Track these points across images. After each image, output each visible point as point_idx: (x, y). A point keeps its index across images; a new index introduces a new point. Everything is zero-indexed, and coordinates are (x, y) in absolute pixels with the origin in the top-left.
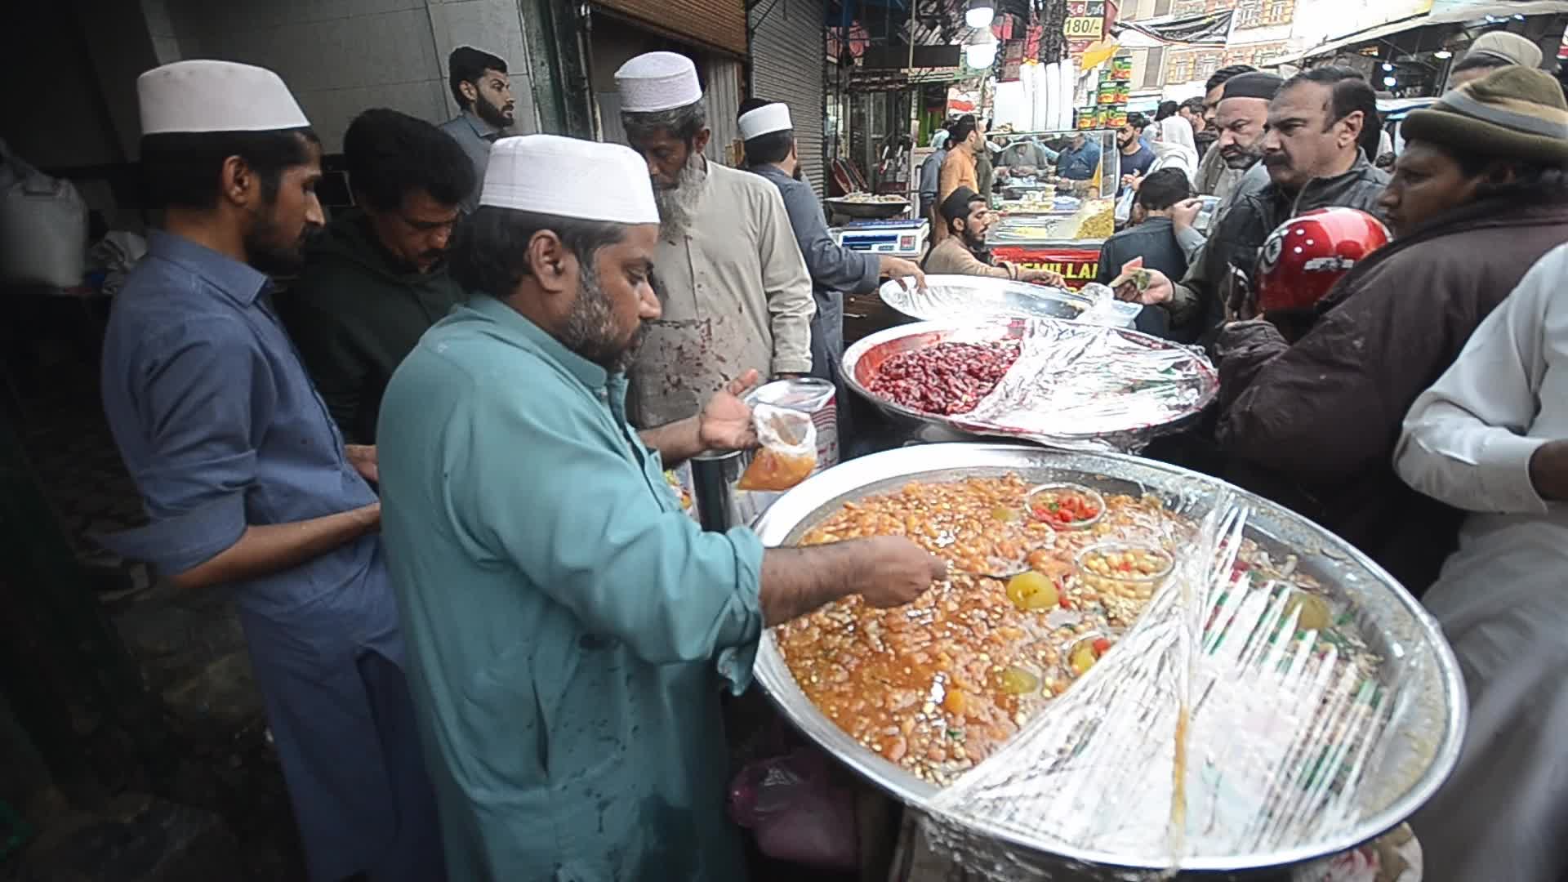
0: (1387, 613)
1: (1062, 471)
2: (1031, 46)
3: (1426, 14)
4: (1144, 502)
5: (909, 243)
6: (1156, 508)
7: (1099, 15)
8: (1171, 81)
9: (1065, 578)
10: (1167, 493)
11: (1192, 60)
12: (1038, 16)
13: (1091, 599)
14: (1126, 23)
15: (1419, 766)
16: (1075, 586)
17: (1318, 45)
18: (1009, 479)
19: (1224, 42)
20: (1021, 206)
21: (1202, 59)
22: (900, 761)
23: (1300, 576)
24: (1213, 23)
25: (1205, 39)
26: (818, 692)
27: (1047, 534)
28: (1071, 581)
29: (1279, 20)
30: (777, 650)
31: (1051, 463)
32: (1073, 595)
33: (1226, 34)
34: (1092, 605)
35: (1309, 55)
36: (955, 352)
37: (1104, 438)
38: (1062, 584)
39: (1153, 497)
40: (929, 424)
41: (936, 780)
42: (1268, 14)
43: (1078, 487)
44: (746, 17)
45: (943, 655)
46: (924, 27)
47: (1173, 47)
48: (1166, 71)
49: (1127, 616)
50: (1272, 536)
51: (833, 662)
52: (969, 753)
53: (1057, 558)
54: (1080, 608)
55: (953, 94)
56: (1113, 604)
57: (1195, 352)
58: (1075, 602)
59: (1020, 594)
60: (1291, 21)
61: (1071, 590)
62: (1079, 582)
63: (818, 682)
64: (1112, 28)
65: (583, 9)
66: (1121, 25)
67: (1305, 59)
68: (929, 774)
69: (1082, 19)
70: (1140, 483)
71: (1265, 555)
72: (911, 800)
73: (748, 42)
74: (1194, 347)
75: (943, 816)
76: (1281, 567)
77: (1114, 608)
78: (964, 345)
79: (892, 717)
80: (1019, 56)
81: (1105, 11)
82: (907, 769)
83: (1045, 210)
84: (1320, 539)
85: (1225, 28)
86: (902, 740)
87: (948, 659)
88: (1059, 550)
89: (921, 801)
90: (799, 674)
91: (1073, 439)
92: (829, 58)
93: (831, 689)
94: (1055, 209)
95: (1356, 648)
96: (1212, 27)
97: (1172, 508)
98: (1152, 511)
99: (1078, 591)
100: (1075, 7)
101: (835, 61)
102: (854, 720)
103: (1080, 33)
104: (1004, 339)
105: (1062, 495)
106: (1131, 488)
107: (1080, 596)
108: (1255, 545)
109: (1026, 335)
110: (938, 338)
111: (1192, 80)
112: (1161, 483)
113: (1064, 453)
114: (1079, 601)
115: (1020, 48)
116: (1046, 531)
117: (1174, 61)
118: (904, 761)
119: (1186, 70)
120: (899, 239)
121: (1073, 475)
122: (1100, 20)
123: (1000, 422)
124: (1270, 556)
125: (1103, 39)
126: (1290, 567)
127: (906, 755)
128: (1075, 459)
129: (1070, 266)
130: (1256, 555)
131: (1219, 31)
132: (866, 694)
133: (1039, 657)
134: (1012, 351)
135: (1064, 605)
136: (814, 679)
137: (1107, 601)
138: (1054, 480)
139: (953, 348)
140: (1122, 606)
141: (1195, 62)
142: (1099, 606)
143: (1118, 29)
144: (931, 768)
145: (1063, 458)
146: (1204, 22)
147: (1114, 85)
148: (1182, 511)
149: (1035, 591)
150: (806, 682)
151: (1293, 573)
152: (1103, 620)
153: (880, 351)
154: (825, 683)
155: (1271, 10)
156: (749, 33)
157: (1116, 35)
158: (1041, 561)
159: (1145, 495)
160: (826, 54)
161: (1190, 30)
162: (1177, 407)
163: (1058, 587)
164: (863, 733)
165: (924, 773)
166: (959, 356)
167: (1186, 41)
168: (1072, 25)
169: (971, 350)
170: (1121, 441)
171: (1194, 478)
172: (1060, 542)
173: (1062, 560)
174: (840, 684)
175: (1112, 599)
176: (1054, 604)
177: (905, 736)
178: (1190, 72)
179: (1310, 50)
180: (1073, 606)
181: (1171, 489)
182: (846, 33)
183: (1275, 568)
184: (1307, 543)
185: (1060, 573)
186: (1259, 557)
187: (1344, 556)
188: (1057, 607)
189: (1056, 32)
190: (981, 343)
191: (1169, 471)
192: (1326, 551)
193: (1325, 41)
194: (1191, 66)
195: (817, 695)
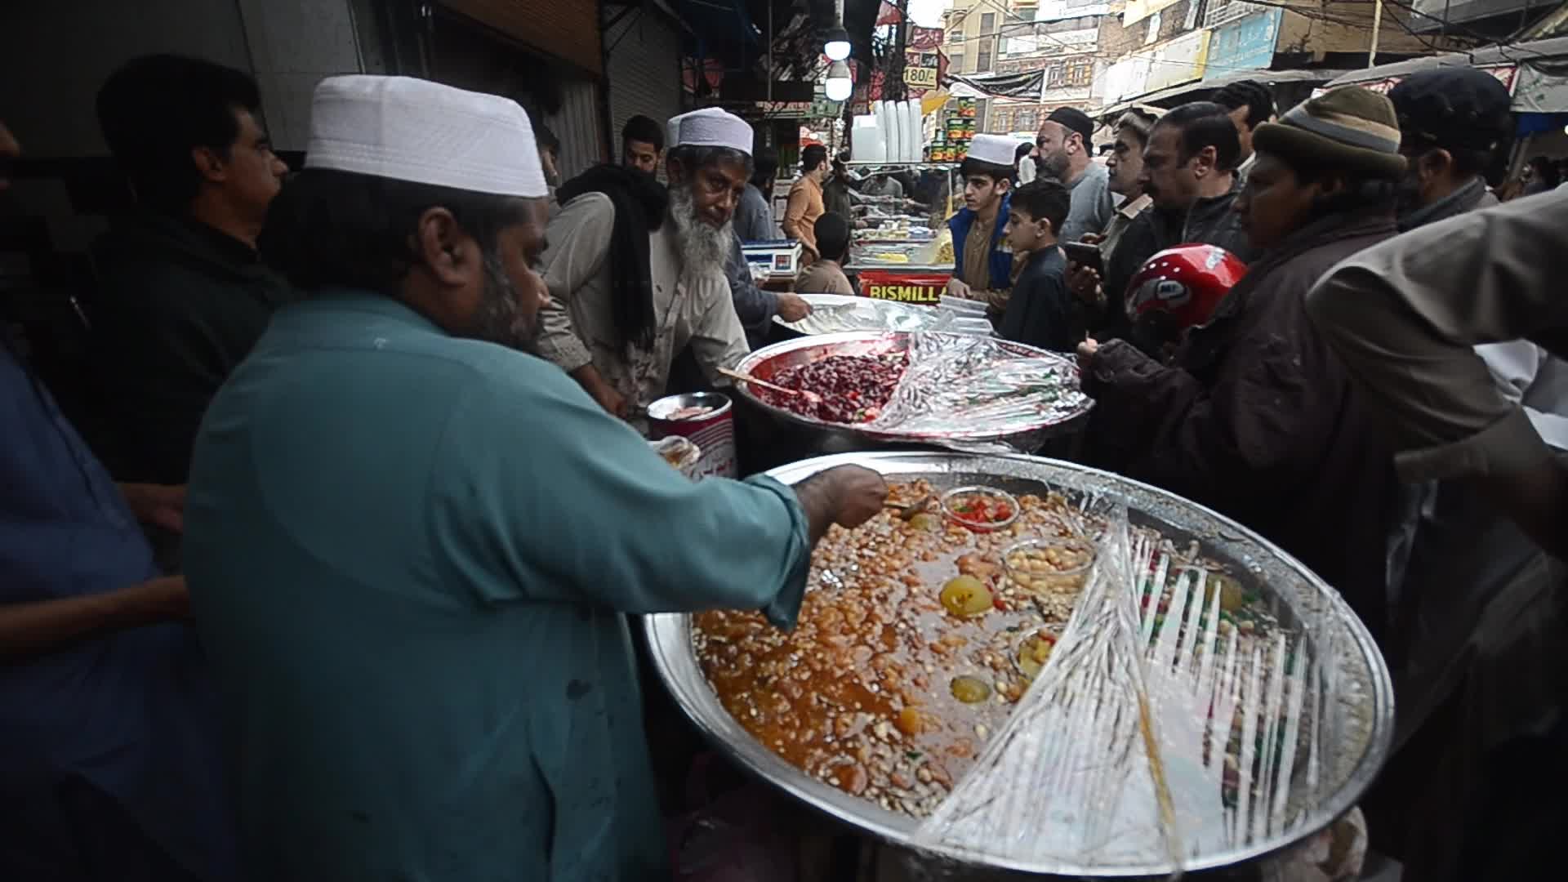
0: (1291, 588)
1: (969, 474)
2: (875, 90)
3: (1200, 80)
4: (1050, 500)
5: (784, 262)
6: (1063, 505)
7: (933, 67)
8: (994, 131)
9: (995, 579)
10: (1071, 490)
11: (1011, 113)
12: (880, 63)
13: (1025, 598)
14: (956, 76)
15: (1363, 732)
16: (1007, 587)
17: (1116, 104)
18: (919, 484)
19: (1038, 98)
20: (880, 234)
21: (1020, 113)
22: (863, 794)
23: (1204, 560)
24: (1028, 80)
25: (1023, 94)
26: (760, 726)
27: (967, 538)
28: (1002, 581)
29: (1080, 83)
30: (707, 683)
31: (959, 467)
32: (1006, 596)
33: (1040, 91)
34: (1025, 604)
35: (1107, 112)
36: (845, 364)
37: (1005, 440)
38: (993, 585)
39: (1058, 495)
40: (833, 433)
41: (906, 811)
42: (1071, 76)
43: (985, 489)
44: (602, 38)
45: (889, 670)
46: (777, 64)
47: (996, 101)
48: (990, 122)
49: (1062, 611)
50: (1172, 524)
51: (773, 691)
52: (935, 774)
53: (983, 560)
54: (1015, 609)
55: (804, 132)
56: (1045, 601)
57: (1070, 358)
58: (1009, 603)
59: (954, 600)
60: (1090, 84)
61: (1003, 591)
62: (1010, 582)
63: (758, 715)
64: (944, 79)
65: (423, 10)
66: (952, 78)
67: (1106, 115)
68: (897, 805)
69: (919, 69)
70: (1044, 481)
71: (1169, 542)
72: (892, 839)
73: (604, 65)
74: (1068, 355)
75: (930, 852)
76: (1185, 553)
77: (1047, 605)
78: (851, 358)
79: (847, 745)
80: (865, 98)
81: (939, 63)
82: (871, 801)
83: (902, 239)
84: (1217, 523)
85: (1038, 85)
86: (860, 767)
87: (895, 674)
88: (981, 553)
89: (903, 838)
90: (735, 708)
91: (978, 442)
92: (686, 88)
93: (774, 721)
94: (911, 238)
95: (1269, 623)
96: (1028, 84)
97: (1077, 503)
98: (1059, 509)
99: (1010, 592)
100: (912, 58)
101: (692, 91)
102: (805, 755)
103: (917, 82)
104: (890, 352)
105: (973, 499)
106: (1036, 488)
107: (1013, 596)
108: (1158, 535)
109: (911, 347)
110: (826, 352)
111: (1012, 131)
112: (1065, 481)
113: (970, 457)
114: (1013, 601)
115: (865, 91)
116: (964, 535)
117: (997, 114)
118: (868, 793)
119: (1007, 122)
120: (774, 258)
121: (980, 478)
122: (935, 71)
123: (903, 429)
124: (1174, 544)
125: (937, 89)
126: (1194, 552)
127: (869, 785)
128: (980, 462)
129: (931, 289)
130: (1161, 543)
131: (1034, 87)
132: (813, 722)
133: (987, 663)
134: (900, 363)
135: (1000, 606)
136: (754, 712)
137: (1039, 598)
138: (962, 484)
139: (841, 362)
140: (1056, 602)
141: (1014, 116)
142: (1032, 605)
143: (949, 81)
144: (897, 797)
145: (968, 462)
146: (1021, 79)
147: (960, 122)
148: (1087, 507)
149: (970, 596)
150: (744, 717)
151: (1197, 557)
152: (1038, 618)
153: (770, 364)
154: (766, 716)
155: (1074, 73)
156: (605, 54)
157: (948, 86)
158: (969, 564)
159: (1050, 493)
160: (682, 83)
161: (1010, 86)
162: (1065, 409)
163: (990, 589)
164: (817, 767)
165: (891, 804)
166: (850, 368)
167: (1007, 95)
168: (910, 74)
169: (859, 362)
170: (1020, 441)
171: (1094, 474)
172: (981, 544)
173: (989, 561)
174: (784, 715)
175: (1044, 596)
176: (989, 607)
177: (864, 764)
178: (1010, 124)
179: (1108, 109)
180: (1009, 607)
181: (1074, 486)
182: (701, 64)
183: (1181, 554)
184: (1205, 529)
185: (989, 574)
186: (1164, 545)
187: (1242, 537)
188: (992, 610)
189: (896, 79)
190: (869, 356)
191: (1070, 468)
192: (1225, 534)
193: (1120, 101)
194: (1011, 118)
195: (758, 731)
